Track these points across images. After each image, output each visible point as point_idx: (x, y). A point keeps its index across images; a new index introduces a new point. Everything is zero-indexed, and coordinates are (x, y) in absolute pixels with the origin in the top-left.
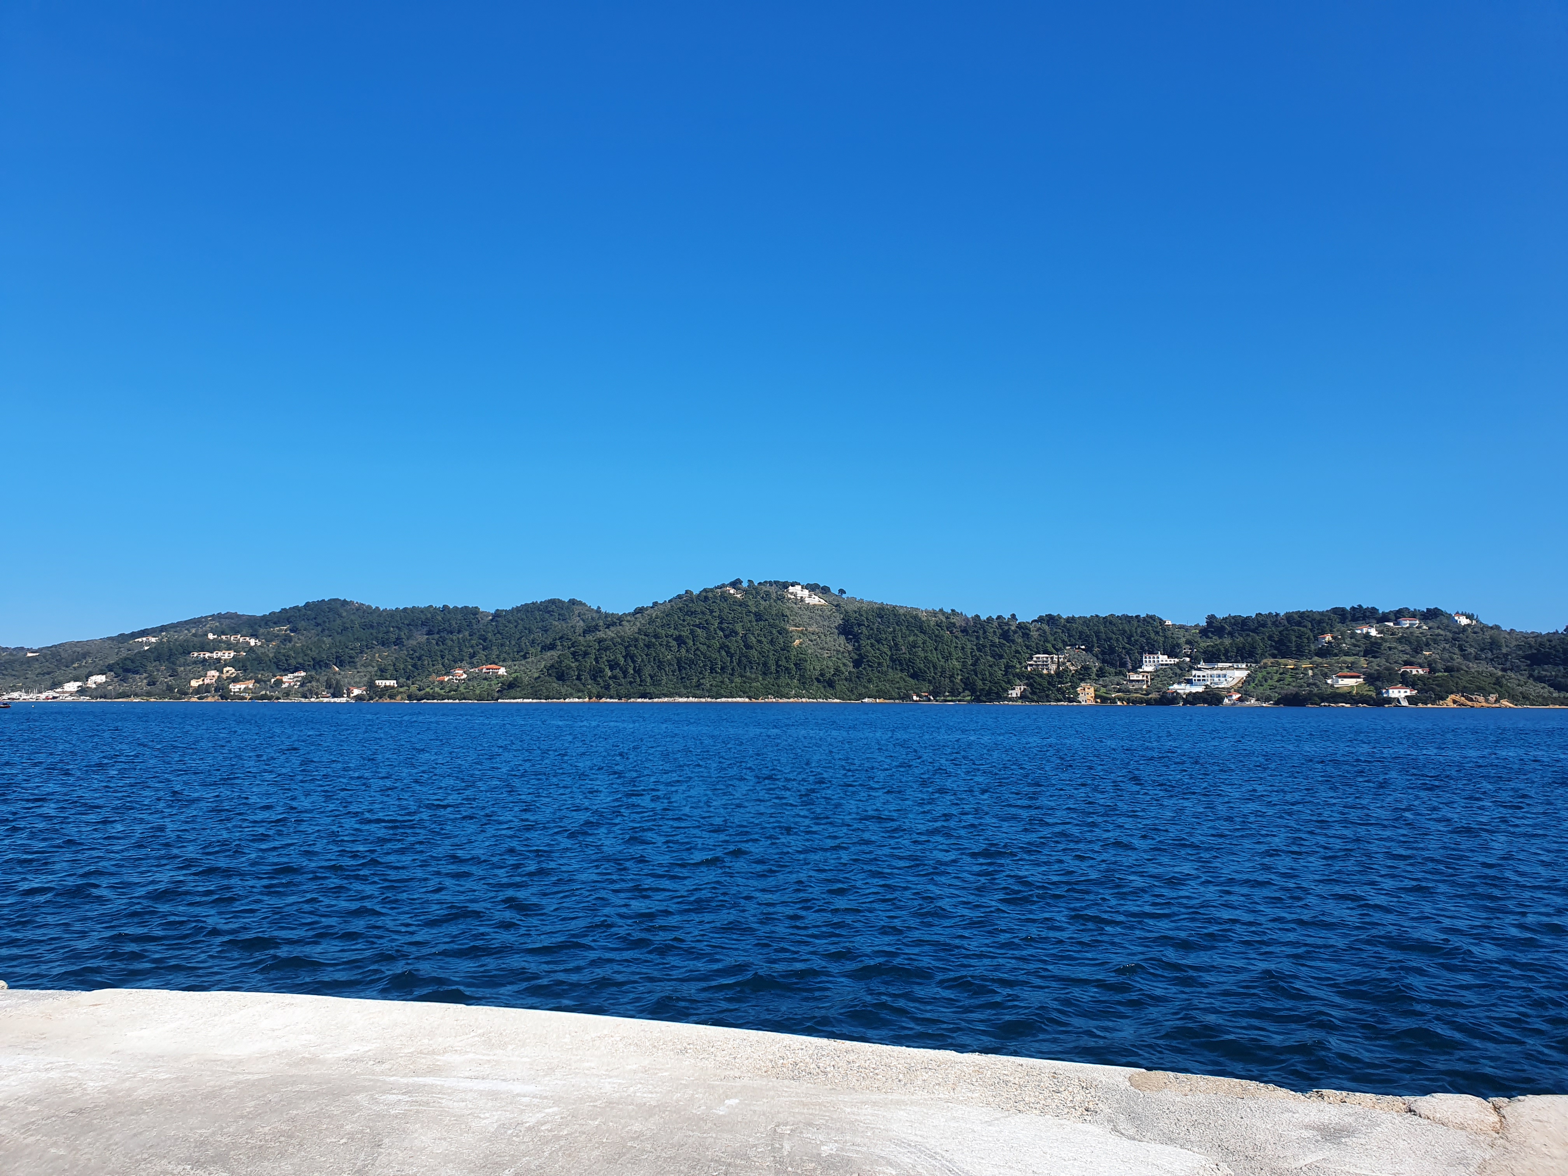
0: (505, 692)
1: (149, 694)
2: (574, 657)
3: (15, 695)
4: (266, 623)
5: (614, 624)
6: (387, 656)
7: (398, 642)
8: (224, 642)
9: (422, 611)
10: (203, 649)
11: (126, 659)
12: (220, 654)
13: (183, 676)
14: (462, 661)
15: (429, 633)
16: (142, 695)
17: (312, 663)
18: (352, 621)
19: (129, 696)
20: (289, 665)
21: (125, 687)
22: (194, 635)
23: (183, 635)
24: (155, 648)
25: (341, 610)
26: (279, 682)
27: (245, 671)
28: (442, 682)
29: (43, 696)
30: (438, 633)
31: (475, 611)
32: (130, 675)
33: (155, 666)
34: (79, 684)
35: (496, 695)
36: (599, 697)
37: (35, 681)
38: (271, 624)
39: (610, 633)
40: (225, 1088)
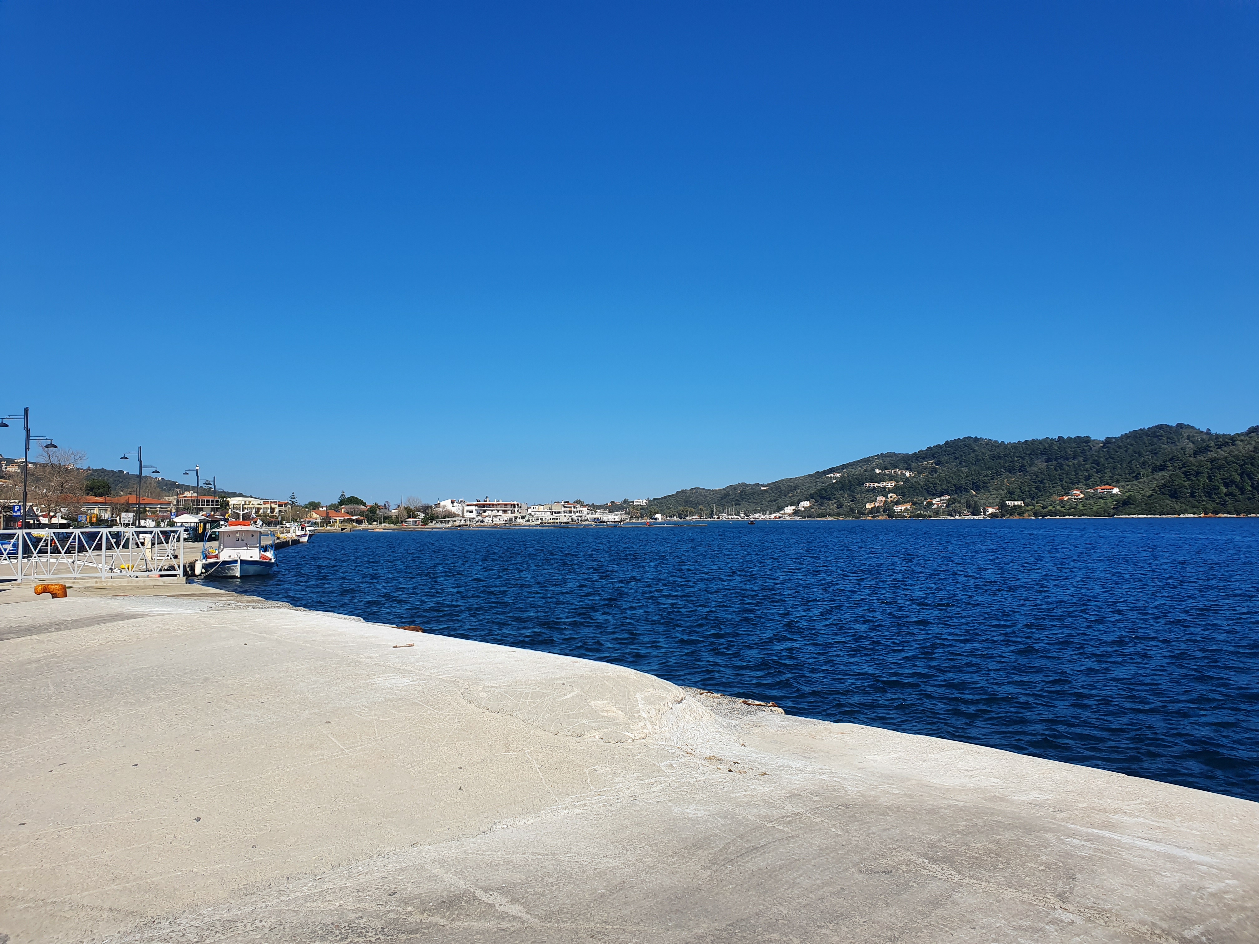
0: (1120, 509)
1: (839, 515)
2: (1186, 476)
3: (757, 516)
4: (917, 459)
5: (1226, 444)
6: (1014, 481)
7: (1022, 469)
8: (887, 475)
9: (1041, 442)
10: (872, 481)
11: (821, 489)
12: (885, 484)
13: (861, 501)
14: (1078, 483)
15: (1048, 460)
16: (834, 515)
17: (954, 489)
18: (983, 453)
19: (826, 516)
20: (936, 490)
21: (822, 510)
22: (866, 471)
23: (858, 471)
24: (840, 481)
25: (974, 446)
26: (930, 504)
27: (904, 496)
28: (1062, 501)
29: (773, 516)
30: (1055, 460)
31: (1087, 440)
32: (825, 501)
33: (841, 494)
34: (794, 508)
35: (1112, 511)
36: (1216, 512)
37: (767, 506)
38: (921, 460)
39: (1223, 453)
40: (941, 808)
